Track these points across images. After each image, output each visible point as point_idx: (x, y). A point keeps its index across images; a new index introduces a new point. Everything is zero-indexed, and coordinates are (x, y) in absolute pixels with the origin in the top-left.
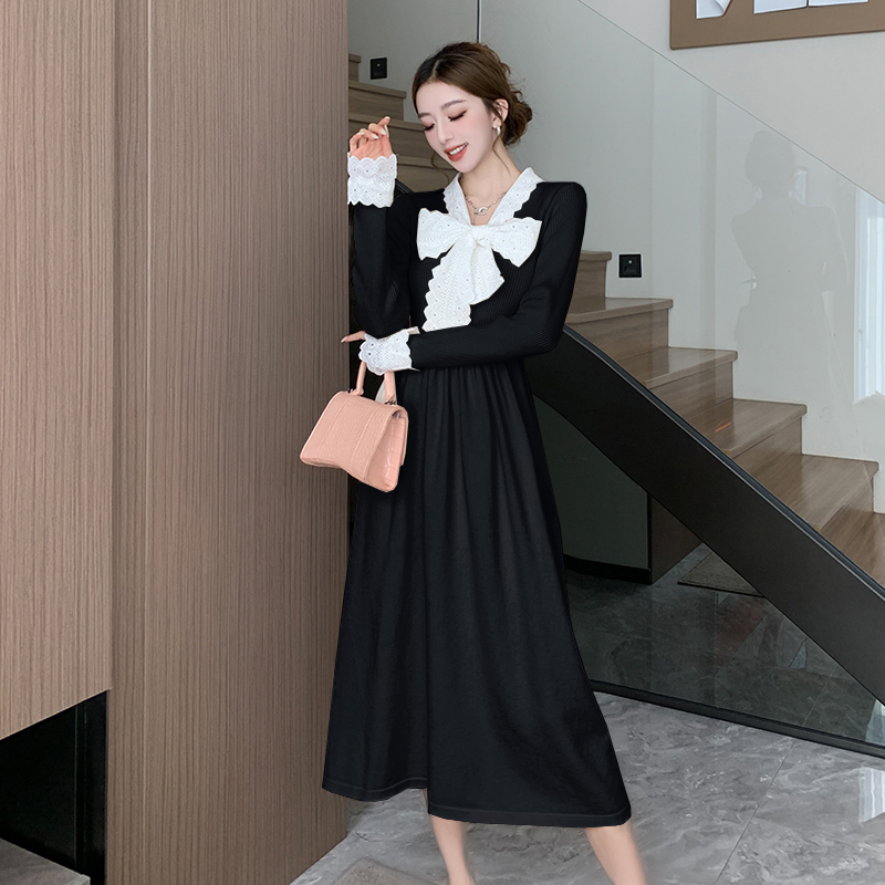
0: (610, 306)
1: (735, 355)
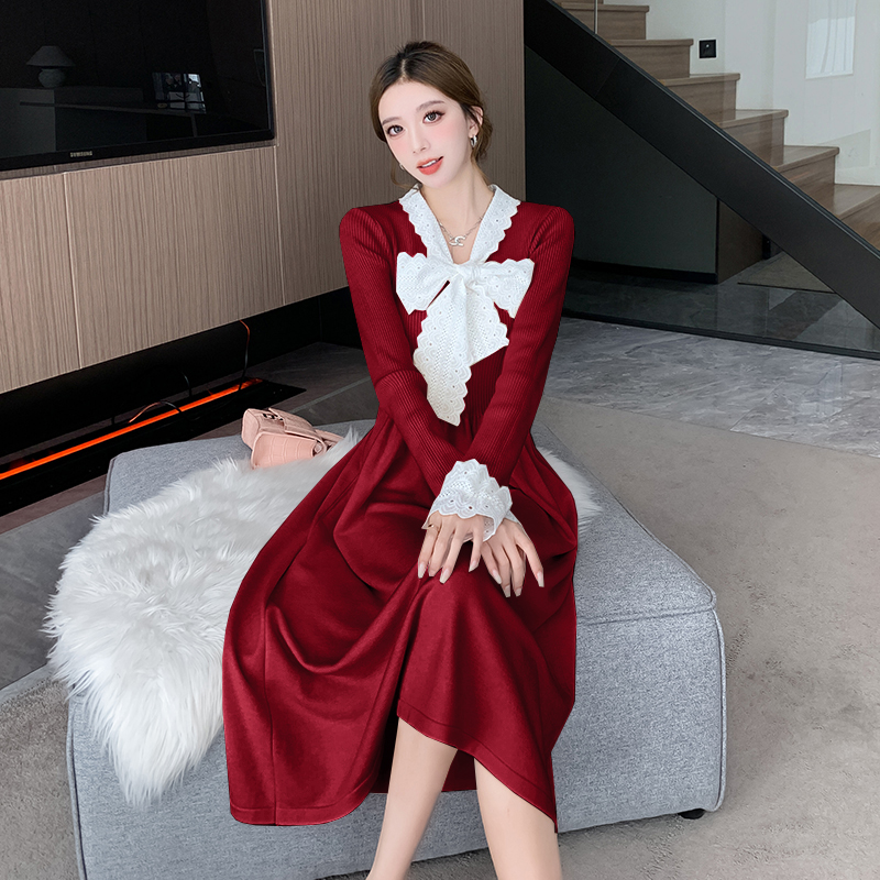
0: (692, 76)
1: (786, 113)
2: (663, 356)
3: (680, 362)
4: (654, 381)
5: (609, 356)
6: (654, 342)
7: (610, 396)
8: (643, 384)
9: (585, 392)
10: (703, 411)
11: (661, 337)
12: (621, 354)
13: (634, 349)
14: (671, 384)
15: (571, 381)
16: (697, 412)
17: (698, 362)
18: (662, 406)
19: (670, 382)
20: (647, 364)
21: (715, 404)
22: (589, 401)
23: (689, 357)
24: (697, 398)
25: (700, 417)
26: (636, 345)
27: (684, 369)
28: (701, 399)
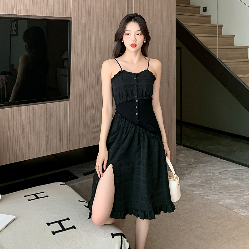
2: (231, 176)
3: (236, 179)
4: (221, 185)
5: (212, 173)
6: (232, 169)
7: (202, 190)
8: (216, 186)
9: (194, 187)
10: (229, 200)
11: (236, 167)
12: (217, 173)
13: (223, 171)
14: (226, 188)
15: (192, 181)
16: (226, 201)
17: (242, 180)
18: (216, 197)
19: (226, 187)
20: (223, 178)
21: (235, 198)
22: (193, 191)
23: (240, 178)
24: (231, 195)
25: (226, 203)
26: (225, 170)
27: (235, 182)
28: (232, 195)
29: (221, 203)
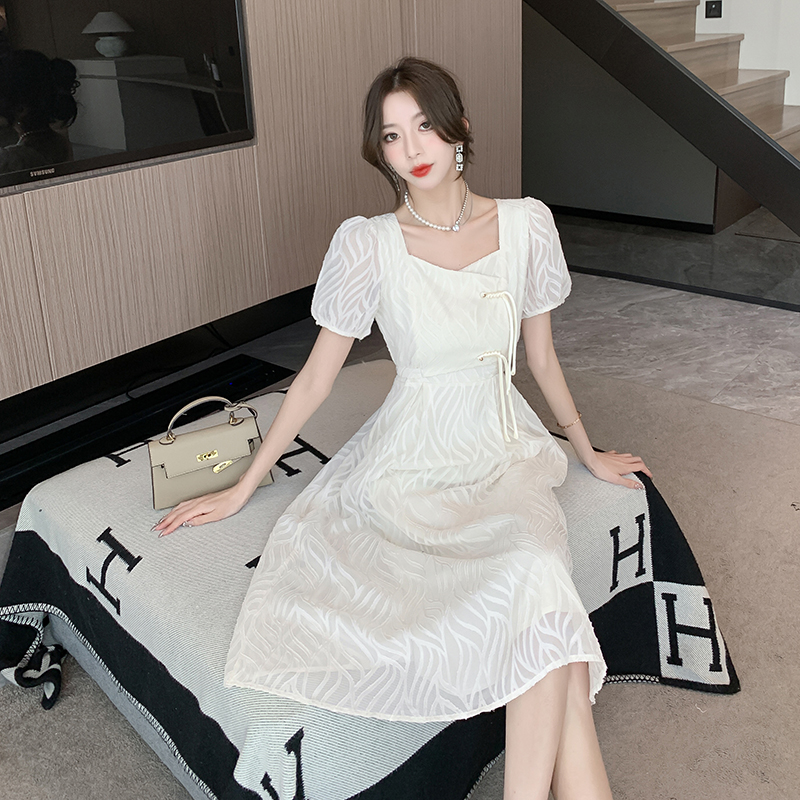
0: (698, 39)
1: (787, 74)
2: (654, 315)
3: (670, 322)
4: (643, 343)
6: (647, 299)
8: (631, 346)
10: (687, 378)
11: (654, 293)
12: (614, 312)
13: (627, 307)
16: (681, 380)
17: (687, 322)
18: (647, 373)
19: (658, 346)
20: (637, 324)
23: (679, 317)
24: (682, 364)
25: (683, 386)
26: (630, 302)
27: (673, 330)
28: (686, 365)
29: (669, 387)
